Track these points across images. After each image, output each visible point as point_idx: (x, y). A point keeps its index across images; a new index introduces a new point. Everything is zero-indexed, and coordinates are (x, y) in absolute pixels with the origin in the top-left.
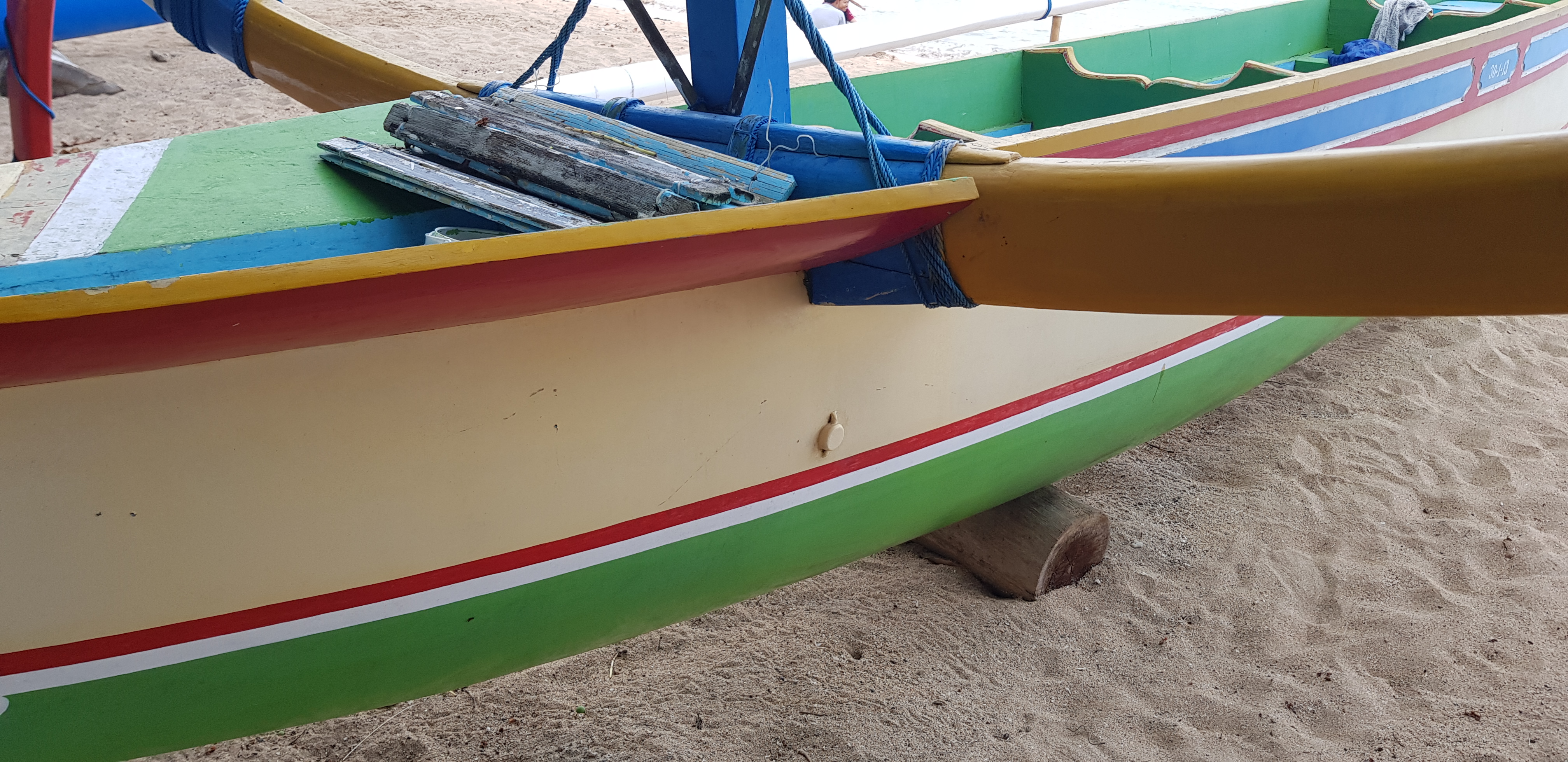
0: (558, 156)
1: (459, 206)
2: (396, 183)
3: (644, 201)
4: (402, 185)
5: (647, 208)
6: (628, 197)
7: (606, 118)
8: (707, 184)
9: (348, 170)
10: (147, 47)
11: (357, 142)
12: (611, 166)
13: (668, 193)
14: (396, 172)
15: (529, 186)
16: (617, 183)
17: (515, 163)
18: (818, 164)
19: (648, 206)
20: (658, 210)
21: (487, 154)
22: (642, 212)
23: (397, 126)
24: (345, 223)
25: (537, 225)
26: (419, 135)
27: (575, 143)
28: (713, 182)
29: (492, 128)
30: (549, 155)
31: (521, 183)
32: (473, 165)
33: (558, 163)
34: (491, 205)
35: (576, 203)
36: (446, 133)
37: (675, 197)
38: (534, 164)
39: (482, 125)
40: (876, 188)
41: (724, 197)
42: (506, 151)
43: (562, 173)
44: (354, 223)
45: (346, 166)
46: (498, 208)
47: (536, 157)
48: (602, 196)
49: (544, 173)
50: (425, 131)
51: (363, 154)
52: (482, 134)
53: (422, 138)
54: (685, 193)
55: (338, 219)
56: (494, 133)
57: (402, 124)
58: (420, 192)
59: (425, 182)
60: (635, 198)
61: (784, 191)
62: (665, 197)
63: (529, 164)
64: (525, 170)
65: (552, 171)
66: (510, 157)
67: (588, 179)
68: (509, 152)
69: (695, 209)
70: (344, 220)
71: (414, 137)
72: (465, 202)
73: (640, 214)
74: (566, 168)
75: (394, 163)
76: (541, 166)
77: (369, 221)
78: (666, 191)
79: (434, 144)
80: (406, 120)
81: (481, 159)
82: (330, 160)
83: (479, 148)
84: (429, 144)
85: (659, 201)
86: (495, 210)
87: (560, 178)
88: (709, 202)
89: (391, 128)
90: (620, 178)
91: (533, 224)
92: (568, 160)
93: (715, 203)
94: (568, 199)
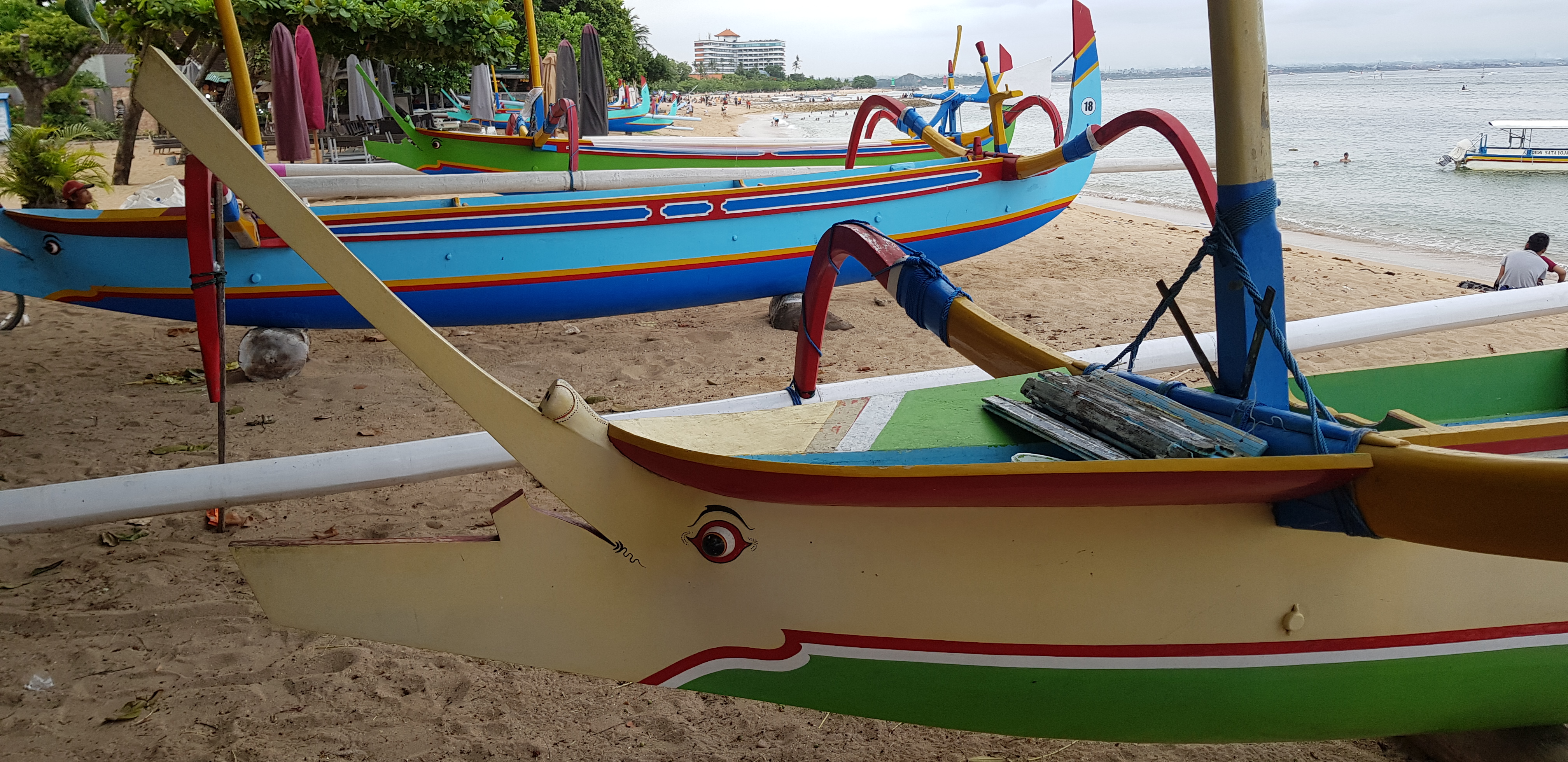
1: (1054, 442)
2: (1022, 425)
3: (1161, 449)
4: (1025, 427)
5: (1161, 453)
6: (1152, 446)
7: (1156, 394)
8: (1202, 442)
9: (998, 416)
10: (871, 293)
11: (1004, 399)
12: (1146, 426)
13: (1175, 445)
14: (1023, 419)
15: (1098, 434)
16: (1147, 436)
17: (1091, 420)
18: (1284, 435)
19: (1163, 452)
20: (1168, 455)
21: (1076, 412)
23: (1028, 391)
24: (991, 446)
25: (1095, 456)
26: (1040, 398)
27: (1129, 410)
28: (1207, 441)
29: (1081, 397)
30: (1111, 416)
31: (1094, 431)
32: (1068, 418)
33: (1115, 421)
34: (1072, 443)
36: (1054, 398)
37: (1178, 448)
38: (1101, 420)
39: (1076, 395)
40: (1316, 454)
41: (1210, 451)
42: (1087, 412)
43: (1117, 427)
44: (996, 446)
45: (996, 413)
46: (1075, 445)
47: (1103, 417)
48: (1137, 443)
49: (1107, 427)
50: (1043, 395)
51: (1006, 407)
52: (1074, 400)
54: (1185, 446)
55: (987, 443)
56: (1082, 400)
57: (1031, 390)
58: (1034, 432)
59: (1037, 427)
60: (1156, 446)
61: (1258, 451)
62: (1173, 448)
63: (1099, 420)
65: (1111, 426)
66: (1089, 415)
67: (1130, 433)
68: (1089, 412)
69: (1190, 456)
70: (990, 444)
71: (1036, 398)
72: (1058, 440)
73: (1157, 456)
74: (1120, 425)
75: (1023, 414)
76: (1105, 422)
77: (1004, 446)
78: (1175, 444)
79: (1047, 404)
80: (1033, 388)
81: (1072, 415)
82: (988, 409)
83: (1072, 409)
84: (1044, 403)
85: (1169, 449)
86: (1073, 446)
87: (1115, 431)
88: (1200, 452)
89: (1024, 392)
90: (1149, 434)
91: (1093, 456)
92: (1121, 421)
93: (1203, 454)
94: (1119, 443)
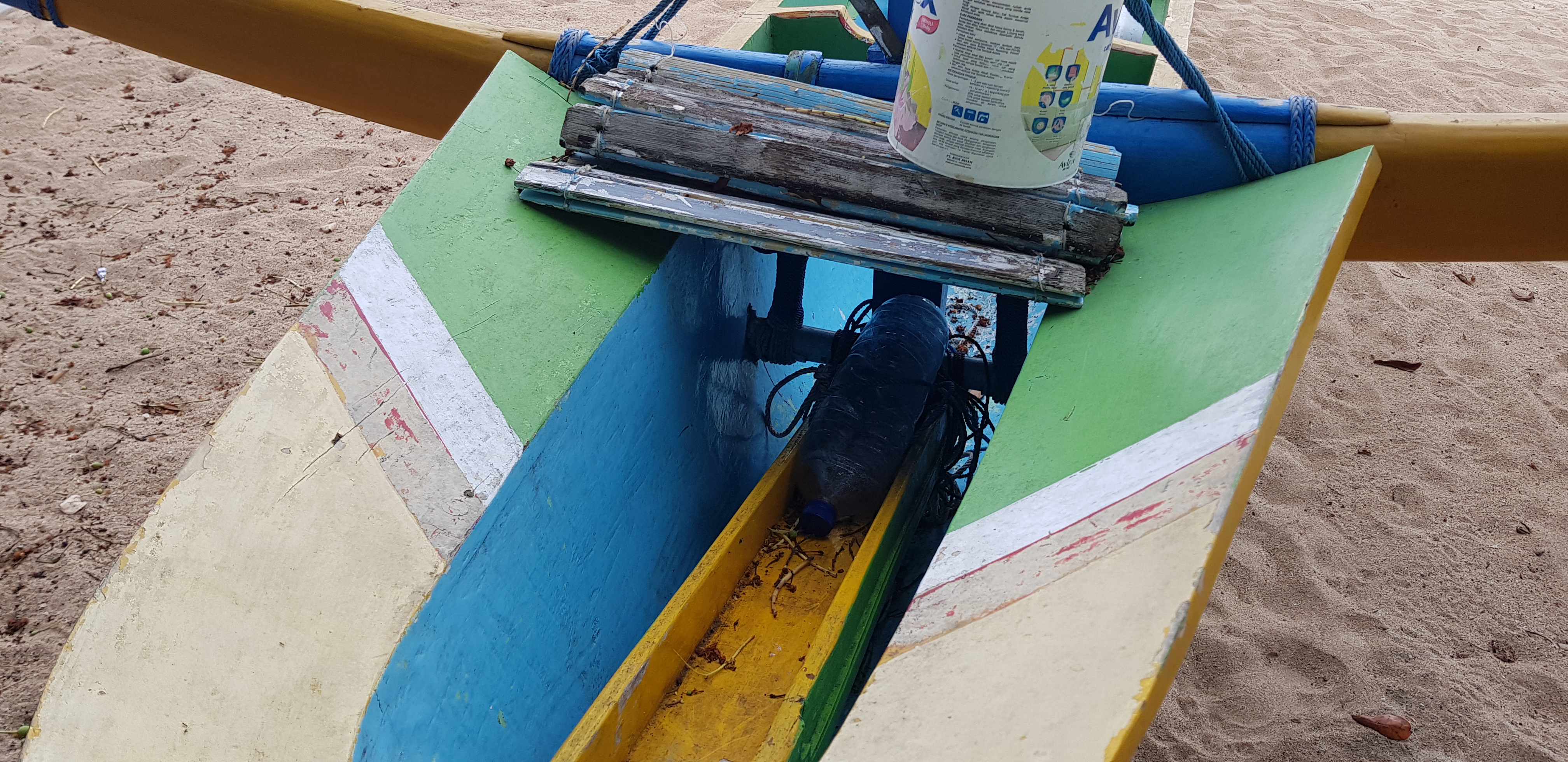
0: (886, 169)
2: (679, 229)
4: (692, 231)
5: (1053, 228)
13: (1076, 206)
17: (822, 182)
19: (1053, 225)
20: (1069, 229)
21: (770, 172)
22: (1047, 233)
26: (637, 150)
29: (760, 136)
30: (873, 169)
31: (828, 203)
32: (735, 183)
33: (891, 178)
35: (938, 225)
36: (683, 146)
39: (745, 133)
42: (801, 167)
43: (904, 191)
45: (576, 209)
48: (977, 216)
49: (876, 193)
50: (646, 143)
51: (597, 190)
52: (749, 146)
53: (645, 154)
56: (769, 144)
57: (599, 135)
61: (1115, 167)
62: (1075, 213)
64: (843, 191)
66: (809, 173)
67: (947, 197)
68: (807, 169)
72: (813, 248)
73: (1047, 235)
74: (907, 184)
75: (656, 200)
76: (866, 184)
79: (671, 162)
80: (601, 129)
83: (750, 164)
85: (1068, 218)
92: (906, 174)
